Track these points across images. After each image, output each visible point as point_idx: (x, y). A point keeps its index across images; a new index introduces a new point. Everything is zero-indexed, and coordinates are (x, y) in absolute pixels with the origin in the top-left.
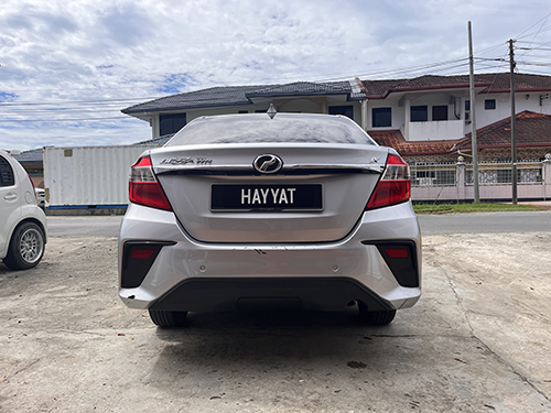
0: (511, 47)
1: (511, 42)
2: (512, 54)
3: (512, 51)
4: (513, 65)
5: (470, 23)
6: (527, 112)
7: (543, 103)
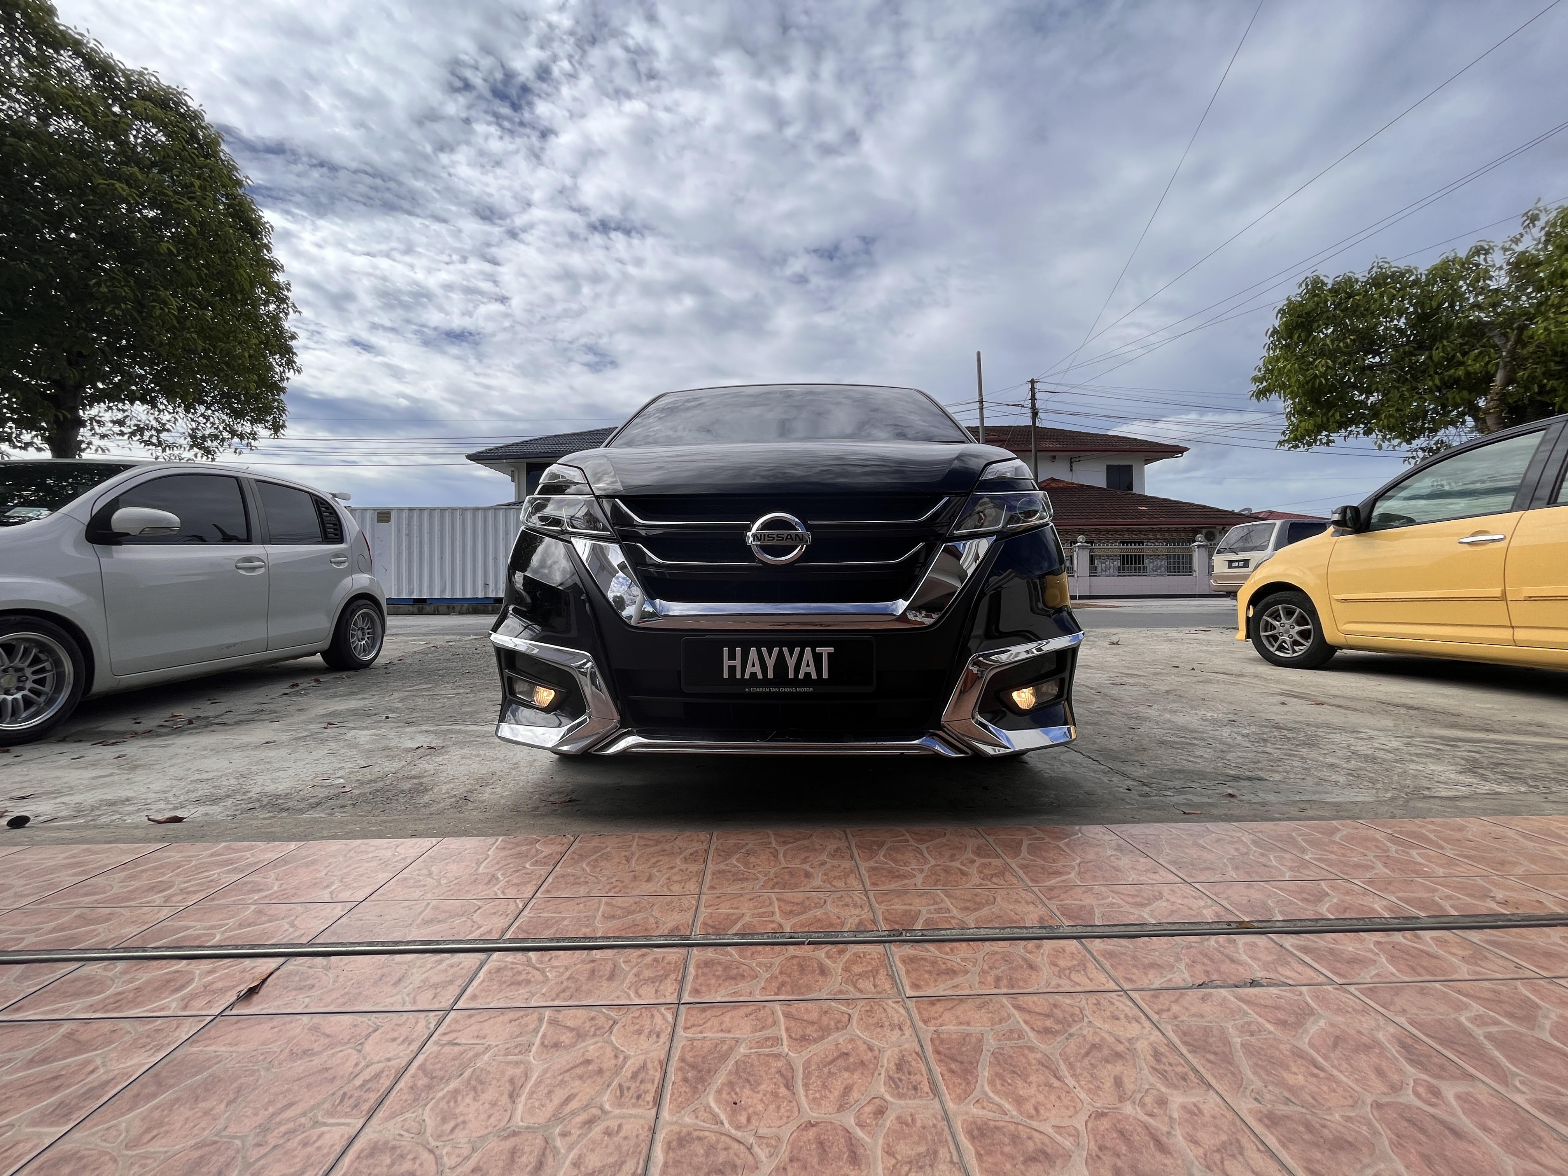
0: (1033, 389)
1: (1033, 382)
2: (1033, 398)
3: (1033, 395)
4: (1035, 414)
5: (979, 354)
6: (1053, 479)
7: (1074, 468)
